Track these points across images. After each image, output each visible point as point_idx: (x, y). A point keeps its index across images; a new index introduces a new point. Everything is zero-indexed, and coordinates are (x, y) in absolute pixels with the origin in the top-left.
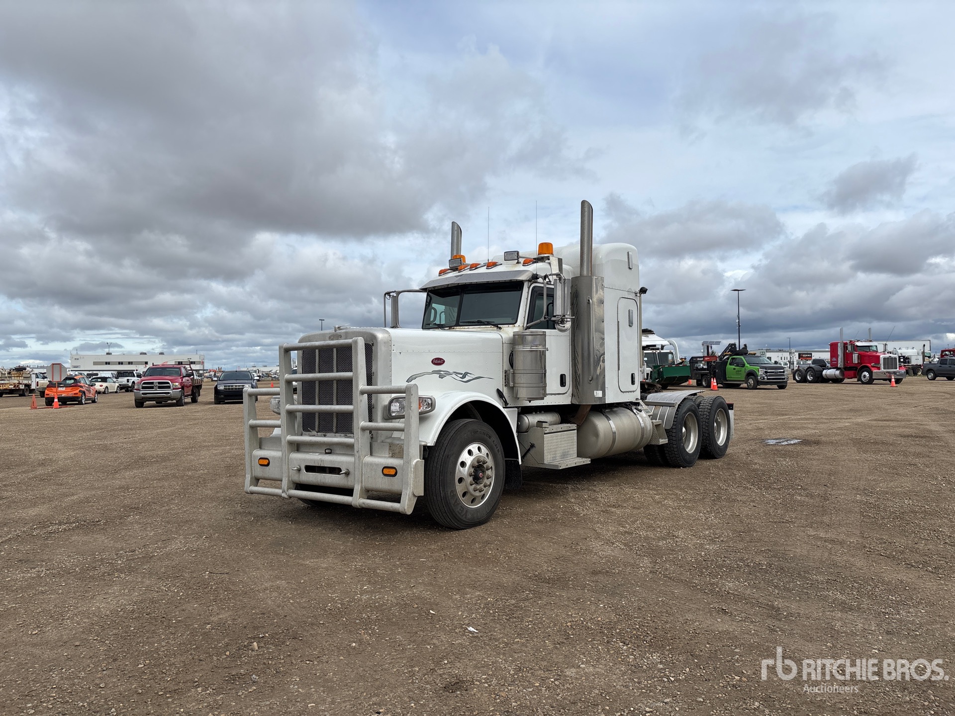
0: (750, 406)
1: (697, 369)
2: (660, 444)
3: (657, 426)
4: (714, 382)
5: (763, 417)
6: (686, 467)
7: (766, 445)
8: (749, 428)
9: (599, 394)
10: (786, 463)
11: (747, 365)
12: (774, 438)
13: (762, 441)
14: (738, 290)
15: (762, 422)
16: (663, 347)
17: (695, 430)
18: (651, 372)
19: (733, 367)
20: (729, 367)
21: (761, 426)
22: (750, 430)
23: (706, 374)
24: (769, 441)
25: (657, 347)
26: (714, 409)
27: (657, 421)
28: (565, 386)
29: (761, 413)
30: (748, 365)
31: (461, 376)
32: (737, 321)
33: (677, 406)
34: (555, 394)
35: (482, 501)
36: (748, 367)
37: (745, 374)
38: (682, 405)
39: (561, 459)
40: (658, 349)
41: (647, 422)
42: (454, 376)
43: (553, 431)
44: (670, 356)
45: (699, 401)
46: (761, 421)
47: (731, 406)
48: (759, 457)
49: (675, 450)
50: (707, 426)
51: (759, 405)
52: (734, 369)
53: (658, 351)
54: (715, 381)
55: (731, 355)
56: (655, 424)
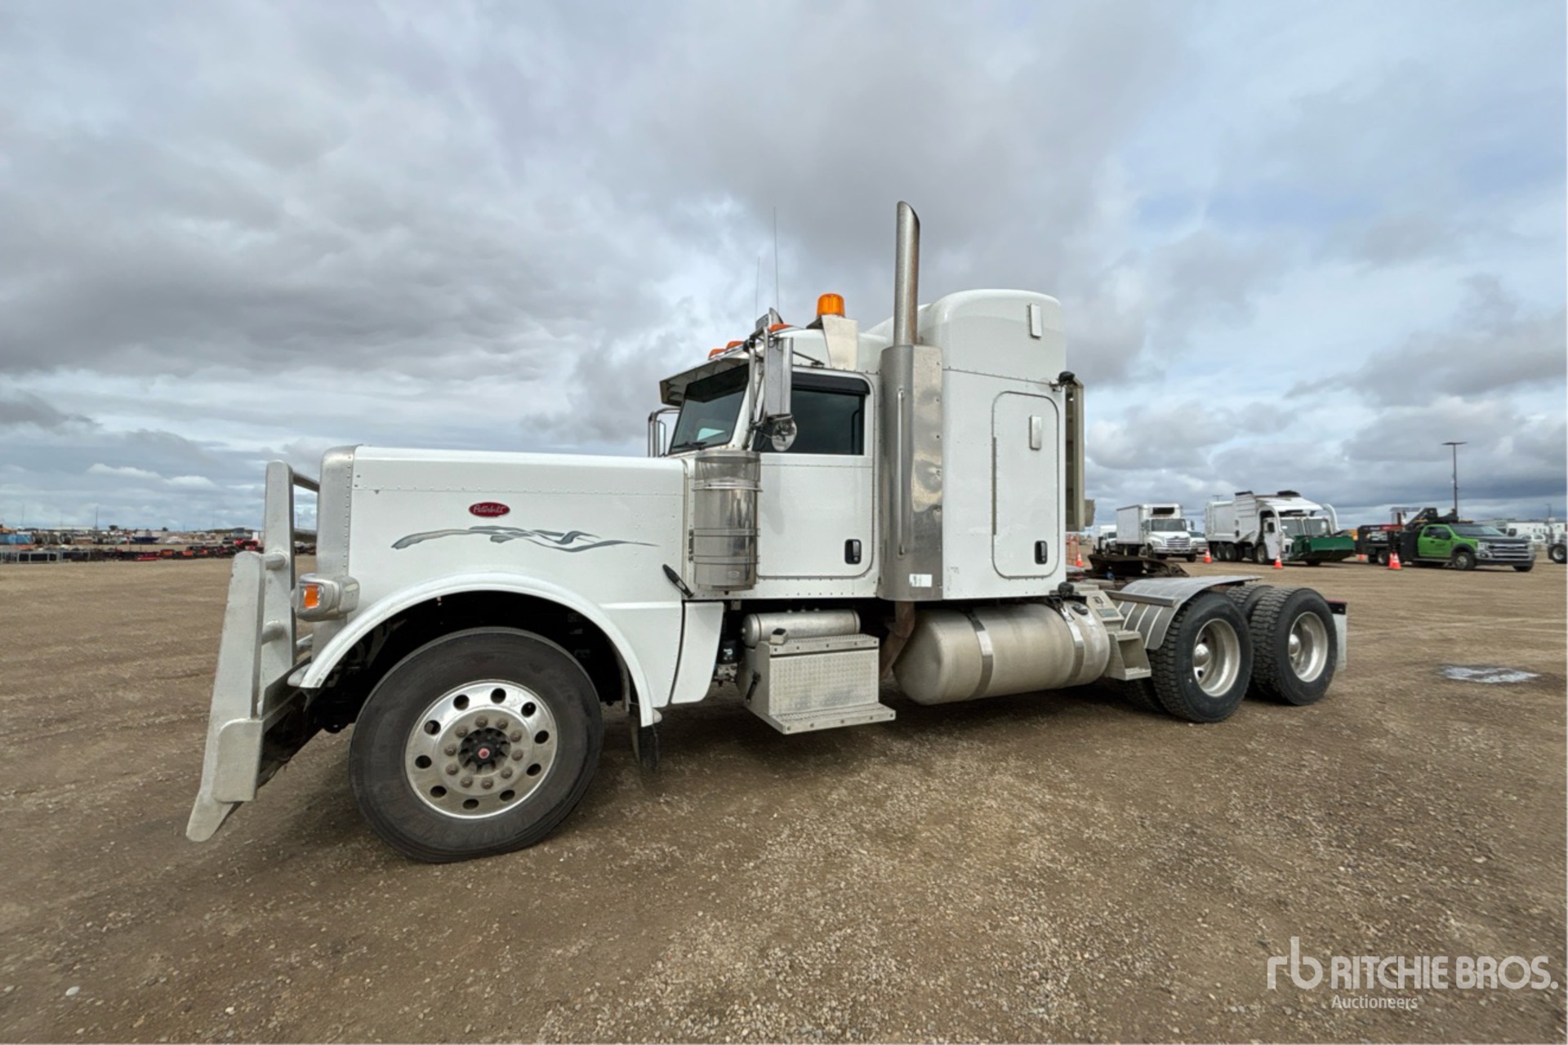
0: (1446, 595)
1: (1370, 541)
2: (1127, 678)
3: (1126, 645)
4: (1395, 559)
5: (1466, 617)
6: (1202, 723)
7: (1443, 682)
8: (1424, 636)
9: (925, 580)
10: (1472, 739)
11: (1454, 536)
12: (1472, 663)
13: (1437, 671)
14: (1454, 444)
15: (1458, 627)
16: (1312, 513)
17: (1234, 651)
18: (1293, 544)
19: (1430, 539)
20: (1423, 540)
21: (1452, 634)
22: (1424, 641)
23: (1384, 548)
24: (1456, 670)
25: (1305, 512)
26: (1289, 611)
27: (1123, 634)
28: (858, 562)
29: (1465, 609)
30: (1458, 538)
31: (560, 539)
32: (1453, 482)
33: (1177, 607)
34: (831, 578)
35: (502, 807)
36: (1458, 540)
37: (1452, 549)
38: (1194, 605)
39: (826, 705)
40: (1304, 515)
41: (1093, 636)
42: (537, 538)
43: (798, 651)
44: (1324, 525)
45: (1260, 594)
46: (1457, 624)
47: (1339, 608)
48: (1409, 712)
49: (1175, 689)
50: (1271, 645)
51: (1467, 596)
52: (1432, 542)
53: (1304, 518)
54: (1396, 557)
55: (1426, 524)
56: (1118, 639)
